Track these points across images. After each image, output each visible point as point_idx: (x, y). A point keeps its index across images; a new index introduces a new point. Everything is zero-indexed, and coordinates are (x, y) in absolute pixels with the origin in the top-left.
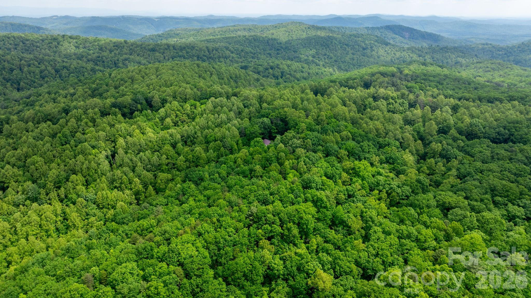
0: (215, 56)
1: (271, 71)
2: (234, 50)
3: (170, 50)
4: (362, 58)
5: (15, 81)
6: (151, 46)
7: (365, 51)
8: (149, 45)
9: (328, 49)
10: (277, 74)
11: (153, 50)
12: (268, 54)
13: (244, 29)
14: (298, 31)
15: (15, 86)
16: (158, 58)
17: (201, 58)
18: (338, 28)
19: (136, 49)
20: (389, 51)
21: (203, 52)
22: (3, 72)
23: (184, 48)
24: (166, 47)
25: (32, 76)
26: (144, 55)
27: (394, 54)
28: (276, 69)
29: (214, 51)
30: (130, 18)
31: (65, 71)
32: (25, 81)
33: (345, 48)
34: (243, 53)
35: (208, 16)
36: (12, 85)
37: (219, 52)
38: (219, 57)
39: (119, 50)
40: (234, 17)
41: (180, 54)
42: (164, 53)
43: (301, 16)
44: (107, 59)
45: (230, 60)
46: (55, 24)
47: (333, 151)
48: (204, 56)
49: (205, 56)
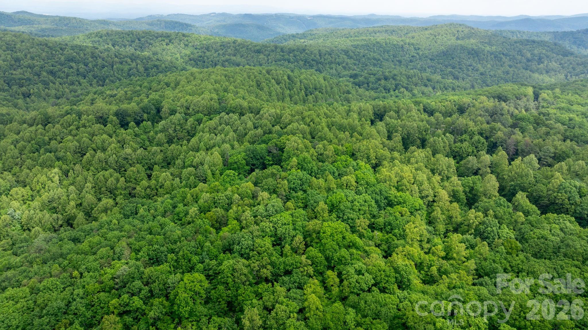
0: (326, 61)
1: (383, 82)
2: (353, 55)
3: (276, 52)
4: (522, 72)
5: (102, 78)
6: (258, 48)
7: (530, 63)
8: (255, 46)
9: (476, 58)
10: (389, 86)
11: (259, 52)
12: (398, 61)
13: (386, 31)
14: (447, 34)
15: (101, 83)
16: (260, 60)
17: (308, 63)
18: (513, 32)
19: (241, 50)
20: (566, 65)
21: (313, 56)
22: (95, 69)
23: (294, 50)
24: (273, 48)
25: (120, 73)
26: (247, 57)
27: (573, 68)
28: (391, 80)
29: (327, 55)
30: (283, 15)
31: (155, 70)
32: (111, 78)
33: (501, 58)
34: (364, 59)
35: (369, 15)
36: (98, 82)
37: (332, 57)
38: (331, 63)
39: (224, 50)
40: (399, 16)
41: (287, 57)
42: (269, 55)
43: (481, 17)
44: (208, 59)
45: (342, 67)
46: (210, 21)
47: (312, 202)
48: (313, 60)
49: (315, 61)
